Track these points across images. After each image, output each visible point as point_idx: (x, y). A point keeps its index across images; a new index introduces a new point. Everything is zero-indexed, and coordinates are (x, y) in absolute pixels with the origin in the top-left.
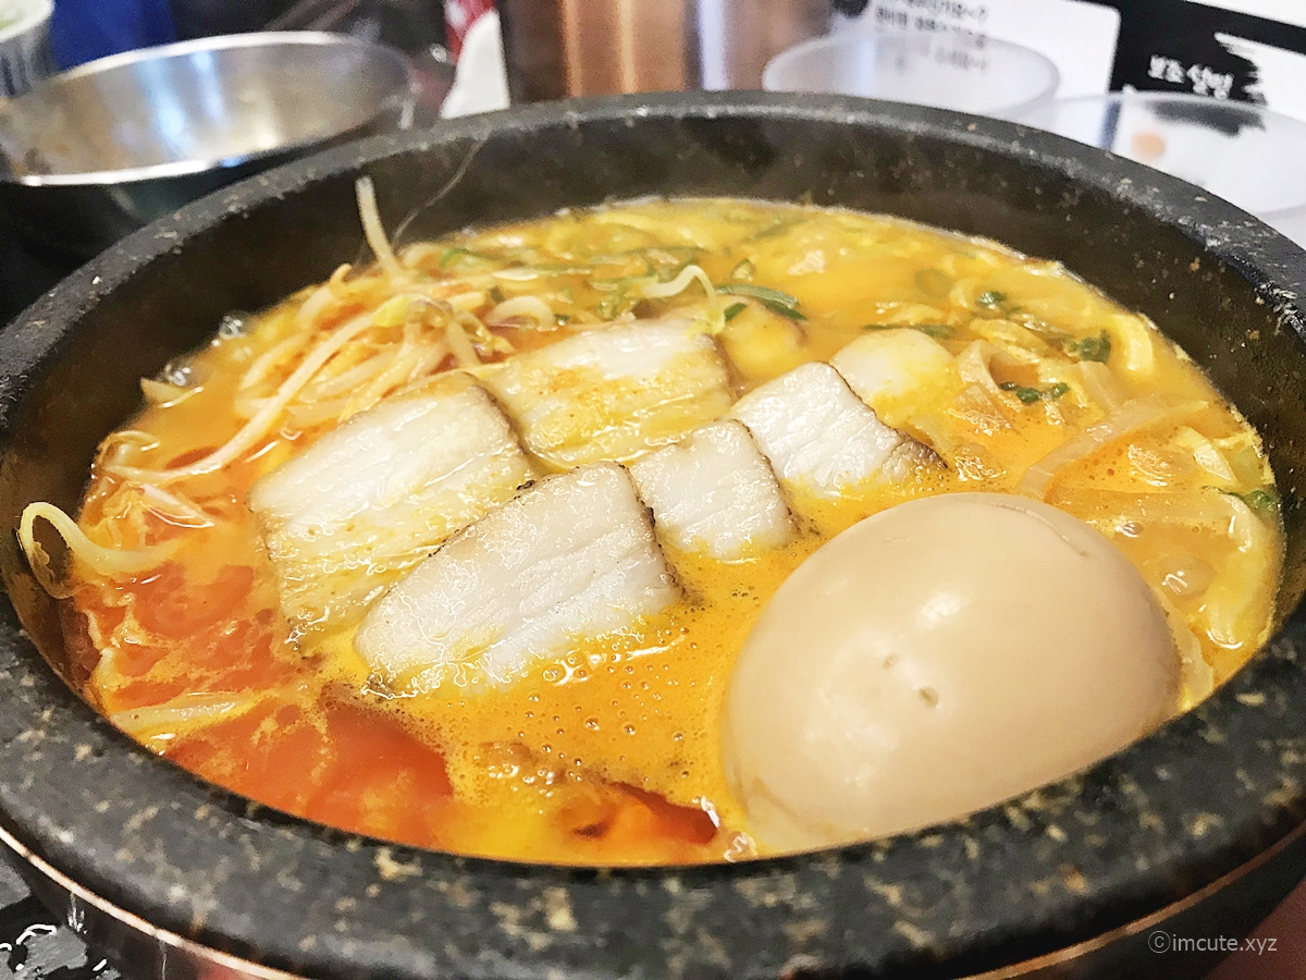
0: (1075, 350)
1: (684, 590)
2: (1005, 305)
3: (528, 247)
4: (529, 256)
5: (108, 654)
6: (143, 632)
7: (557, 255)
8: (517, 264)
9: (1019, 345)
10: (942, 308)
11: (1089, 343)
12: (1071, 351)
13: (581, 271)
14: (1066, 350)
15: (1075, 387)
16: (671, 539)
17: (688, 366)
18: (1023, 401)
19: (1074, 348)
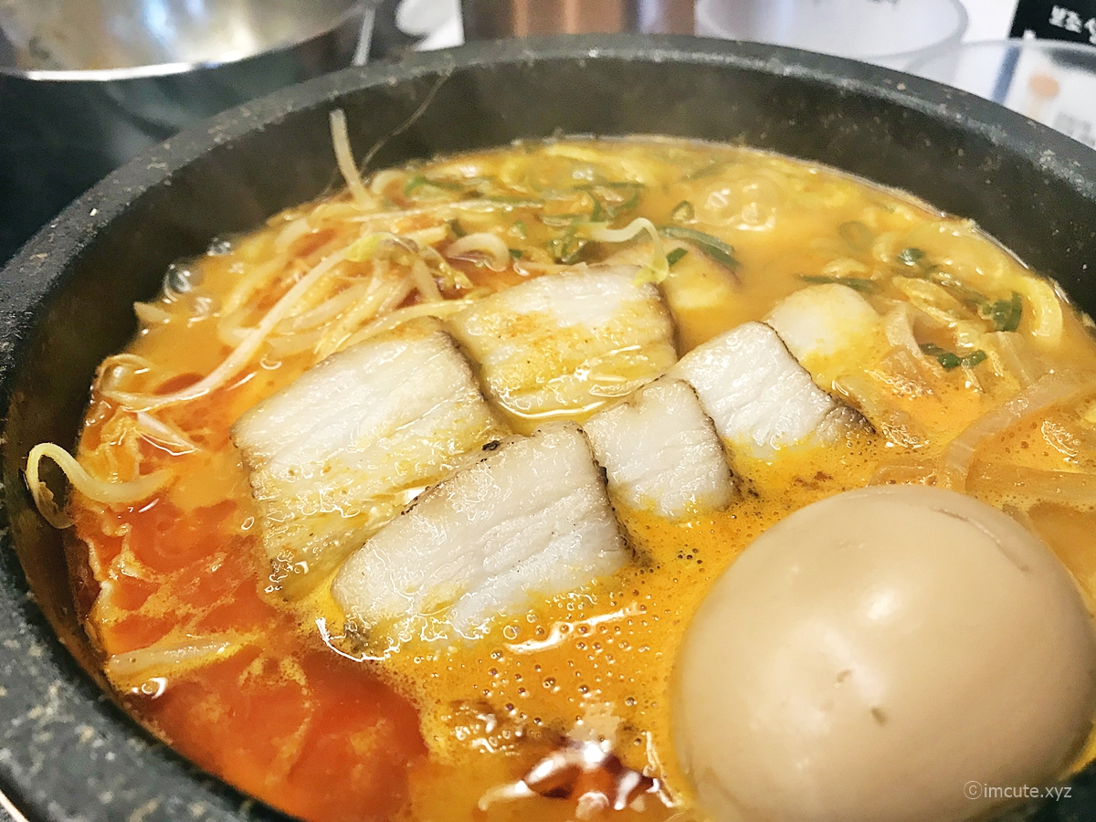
0: (989, 313)
1: (634, 551)
2: (923, 263)
3: (484, 177)
4: (485, 187)
5: (106, 587)
6: (138, 564)
7: (511, 187)
8: (475, 195)
9: (938, 305)
10: (865, 262)
11: (1001, 306)
12: (985, 314)
13: (532, 205)
14: (980, 311)
15: (992, 354)
16: (621, 497)
17: (634, 316)
18: (944, 366)
19: (988, 311)
